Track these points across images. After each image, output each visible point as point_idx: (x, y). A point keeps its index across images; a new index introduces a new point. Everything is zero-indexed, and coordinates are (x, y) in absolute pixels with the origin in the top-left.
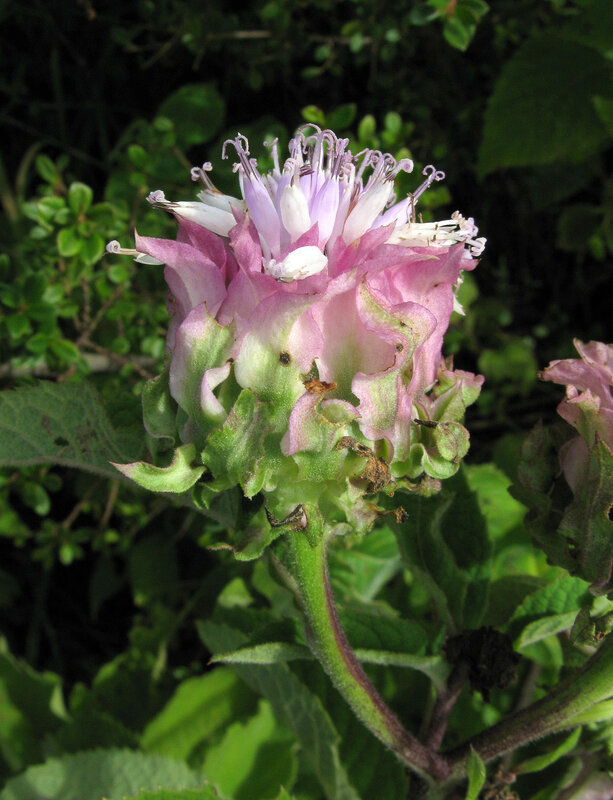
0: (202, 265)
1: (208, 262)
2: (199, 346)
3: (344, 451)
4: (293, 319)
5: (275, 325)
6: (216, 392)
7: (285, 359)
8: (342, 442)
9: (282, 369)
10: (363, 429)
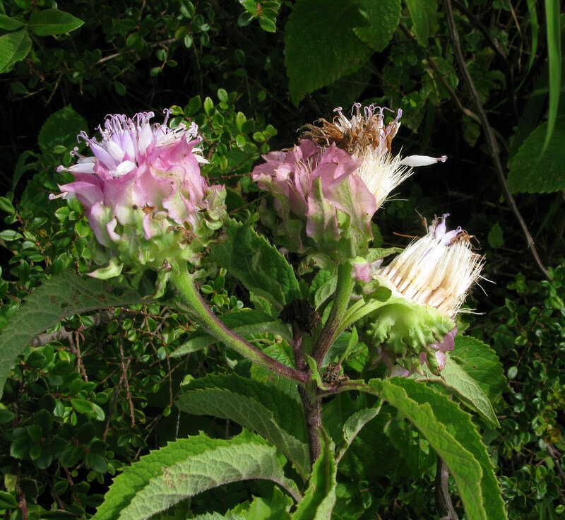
0: (90, 188)
1: (91, 185)
2: (101, 218)
3: (172, 232)
4: (130, 190)
5: (125, 196)
6: (115, 231)
7: (135, 207)
8: (169, 229)
9: (135, 212)
10: (176, 221)
